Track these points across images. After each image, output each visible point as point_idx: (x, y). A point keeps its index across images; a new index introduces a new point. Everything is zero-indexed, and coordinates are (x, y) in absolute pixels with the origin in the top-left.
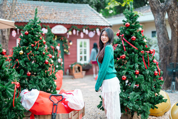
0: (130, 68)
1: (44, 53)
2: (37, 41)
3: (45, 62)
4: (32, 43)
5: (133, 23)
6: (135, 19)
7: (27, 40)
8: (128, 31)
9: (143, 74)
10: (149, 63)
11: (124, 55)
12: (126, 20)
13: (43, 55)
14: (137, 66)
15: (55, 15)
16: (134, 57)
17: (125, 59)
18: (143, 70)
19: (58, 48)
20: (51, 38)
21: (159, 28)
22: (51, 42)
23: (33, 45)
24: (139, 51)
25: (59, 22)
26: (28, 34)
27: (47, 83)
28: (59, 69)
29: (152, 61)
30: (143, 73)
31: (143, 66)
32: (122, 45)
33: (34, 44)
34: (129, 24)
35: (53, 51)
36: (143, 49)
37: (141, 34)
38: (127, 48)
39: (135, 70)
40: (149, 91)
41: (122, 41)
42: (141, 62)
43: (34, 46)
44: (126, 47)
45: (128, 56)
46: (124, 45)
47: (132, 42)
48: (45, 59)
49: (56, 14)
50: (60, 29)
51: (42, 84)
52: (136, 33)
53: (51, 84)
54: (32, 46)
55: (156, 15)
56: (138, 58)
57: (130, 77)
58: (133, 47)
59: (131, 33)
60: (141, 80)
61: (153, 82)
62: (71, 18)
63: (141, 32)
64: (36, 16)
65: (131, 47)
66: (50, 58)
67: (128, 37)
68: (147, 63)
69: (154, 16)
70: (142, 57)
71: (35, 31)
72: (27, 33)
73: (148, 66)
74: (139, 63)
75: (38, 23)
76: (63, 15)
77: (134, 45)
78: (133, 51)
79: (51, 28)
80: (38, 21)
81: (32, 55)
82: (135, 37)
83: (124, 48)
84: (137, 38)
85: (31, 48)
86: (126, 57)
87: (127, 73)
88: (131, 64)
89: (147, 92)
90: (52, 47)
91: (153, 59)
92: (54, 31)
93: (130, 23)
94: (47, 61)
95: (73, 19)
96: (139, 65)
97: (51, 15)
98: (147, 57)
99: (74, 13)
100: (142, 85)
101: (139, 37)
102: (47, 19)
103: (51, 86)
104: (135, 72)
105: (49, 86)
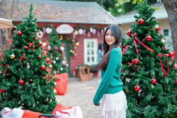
0: (144, 75)
1: (40, 56)
2: (31, 42)
3: (41, 68)
4: (26, 45)
5: (147, 19)
6: (151, 14)
7: (20, 41)
8: (142, 29)
9: (161, 84)
10: (168, 68)
11: (137, 60)
12: (138, 15)
13: (39, 59)
14: (154, 73)
15: (60, 14)
16: (149, 62)
17: (138, 64)
18: (161, 78)
19: (62, 49)
20: (55, 38)
21: (173, 26)
22: (54, 43)
23: (26, 47)
24: (156, 53)
25: (65, 21)
26: (21, 35)
27: (44, 92)
28: (64, 71)
29: (173, 66)
30: (161, 82)
32: (134, 46)
33: (28, 46)
34: (142, 20)
35: (57, 52)
36: (160, 52)
37: (157, 32)
38: (140, 50)
39: (151, 78)
40: (169, 105)
41: (135, 42)
42: (158, 67)
43: (28, 48)
44: (139, 49)
45: (141, 60)
46: (136, 46)
47: (147, 43)
48: (41, 64)
49: (61, 12)
50: (66, 29)
51: (38, 94)
52: (152, 31)
53: (48, 93)
54: (25, 49)
55: (170, 11)
56: (155, 62)
57: (145, 87)
58: (148, 49)
59: (146, 32)
60: (159, 91)
61: (173, 92)
62: (77, 17)
63: (157, 30)
64: (31, 13)
65: (146, 49)
66: (48, 62)
67: (141, 36)
68: (166, 69)
69: (168, 12)
70: (159, 62)
71: (29, 30)
72: (20, 32)
73: (167, 73)
74: (157, 69)
75: (34, 21)
76: (69, 13)
77: (149, 46)
78: (148, 53)
79: (56, 28)
80: (33, 19)
81: (26, 60)
82: (150, 37)
83: (137, 50)
84: (153, 38)
85: (24, 51)
86: (140, 62)
87: (141, 82)
88: (146, 70)
89: (167, 107)
90: (56, 48)
91: (174, 64)
92: (59, 30)
93: (144, 19)
94: (43, 66)
95: (79, 18)
96: (155, 71)
97: (56, 13)
98: (166, 61)
99: (81, 12)
100: (161, 97)
101: (156, 36)
102: (51, 18)
103: (48, 96)
104: (151, 80)
105: (47, 96)
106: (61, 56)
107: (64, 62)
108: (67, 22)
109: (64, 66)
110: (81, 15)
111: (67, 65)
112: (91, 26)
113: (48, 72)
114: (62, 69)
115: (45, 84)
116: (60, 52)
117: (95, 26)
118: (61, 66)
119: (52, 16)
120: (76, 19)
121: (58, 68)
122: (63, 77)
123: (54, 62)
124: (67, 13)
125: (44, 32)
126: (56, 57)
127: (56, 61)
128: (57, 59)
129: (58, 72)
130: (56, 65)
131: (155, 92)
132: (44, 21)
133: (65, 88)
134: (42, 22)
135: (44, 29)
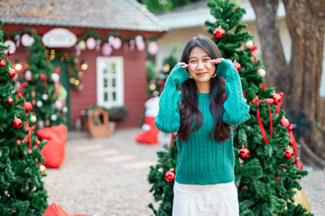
1: (11, 100)
5: (230, 28)
6: (238, 18)
8: (222, 48)
9: (259, 157)
12: (213, 20)
13: (8, 106)
14: (244, 137)
15: (50, 8)
18: (258, 145)
19: (55, 77)
20: (40, 57)
22: (39, 66)
24: (249, 98)
25: (59, 23)
27: (20, 173)
30: (259, 154)
31: (259, 138)
34: (222, 31)
35: (45, 85)
36: (257, 94)
37: (250, 55)
39: (239, 147)
40: (274, 199)
42: (252, 125)
49: (52, 4)
50: (61, 38)
52: (240, 54)
53: (29, 176)
60: (255, 172)
61: (279, 172)
62: (84, 14)
63: (250, 51)
66: (27, 111)
68: (266, 127)
70: (255, 114)
73: (269, 137)
74: (250, 129)
76: (67, 8)
79: (42, 35)
82: (238, 65)
84: (242, 66)
89: (269, 203)
90: (43, 75)
91: (281, 117)
92: (48, 40)
93: (224, 28)
95: (87, 16)
96: (247, 133)
97: (42, 7)
99: (91, 4)
100: (257, 183)
101: (247, 64)
102: (33, 16)
103: (29, 180)
104: (239, 151)
105: (25, 181)
108: (65, 23)
110: (91, 11)
111: (65, 110)
112: (111, 33)
113: (27, 133)
114: (54, 117)
115: (21, 156)
116: (51, 83)
117: (118, 34)
118: (53, 111)
119: (34, 11)
120: (82, 18)
121: (47, 116)
122: (58, 134)
123: (40, 104)
124: (64, 7)
125: (18, 43)
126: (42, 93)
127: (43, 101)
128: (45, 97)
129: (48, 123)
130: (43, 110)
132: (18, 21)
133: (62, 154)
134: (13, 24)
135: (17, 37)
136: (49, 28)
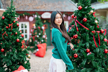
0: (82, 46)
1: (16, 33)
2: (11, 24)
4: (7, 26)
7: (4, 23)
8: (81, 13)
11: (76, 35)
14: (88, 45)
15: (44, 6)
16: (86, 37)
17: (77, 38)
19: (43, 28)
22: (38, 24)
24: (90, 31)
25: (47, 10)
26: (4, 19)
28: (44, 42)
29: (103, 40)
30: (94, 51)
31: (94, 45)
32: (75, 26)
33: (8, 26)
35: (40, 30)
38: (80, 29)
40: (99, 68)
41: (76, 23)
43: (8, 28)
44: (78, 27)
45: (80, 36)
46: (76, 26)
47: (84, 23)
49: (45, 5)
50: (47, 15)
51: (14, 58)
52: (88, 15)
54: (6, 28)
56: (89, 37)
57: (82, 55)
58: (85, 28)
59: (83, 15)
60: (91, 58)
61: (104, 58)
62: (55, 7)
63: (92, 14)
64: (12, 5)
65: (83, 28)
67: (81, 18)
68: (98, 42)
70: (93, 37)
71: (10, 16)
72: (4, 18)
73: (98, 45)
74: (90, 42)
75: (13, 10)
76: (50, 6)
77: (86, 26)
78: (84, 31)
80: (13, 9)
81: (6, 35)
82: (86, 19)
83: (77, 29)
84: (88, 19)
85: (5, 29)
87: (79, 51)
88: (83, 43)
90: (39, 27)
91: (104, 38)
92: (43, 16)
93: (82, 6)
94: (18, 40)
95: (56, 8)
96: (89, 44)
97: (42, 5)
98: (98, 36)
99: (58, 4)
101: (91, 19)
102: (39, 9)
104: (86, 50)
106: (42, 33)
107: (44, 36)
108: (49, 10)
109: (44, 39)
110: (58, 6)
111: (46, 38)
112: (64, 13)
114: (42, 41)
116: (42, 30)
117: (66, 13)
118: (42, 39)
119: (39, 7)
120: (55, 9)
121: (40, 40)
122: (43, 46)
123: (38, 36)
124: (49, 5)
126: (39, 33)
128: (40, 34)
129: (40, 42)
130: (39, 38)
131: (89, 58)
133: (44, 53)
136: (43, 12)
